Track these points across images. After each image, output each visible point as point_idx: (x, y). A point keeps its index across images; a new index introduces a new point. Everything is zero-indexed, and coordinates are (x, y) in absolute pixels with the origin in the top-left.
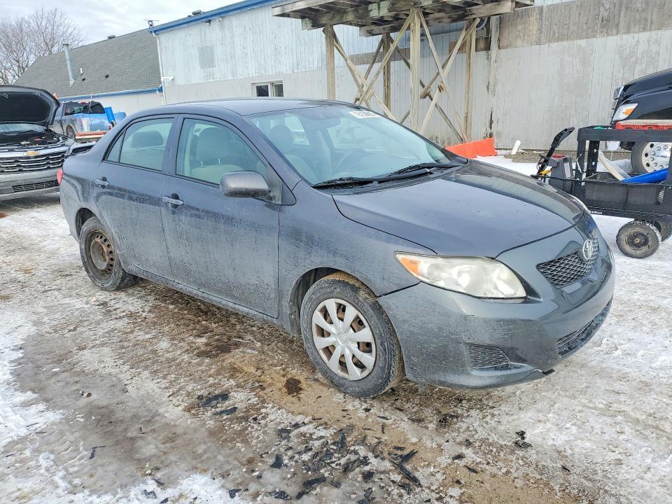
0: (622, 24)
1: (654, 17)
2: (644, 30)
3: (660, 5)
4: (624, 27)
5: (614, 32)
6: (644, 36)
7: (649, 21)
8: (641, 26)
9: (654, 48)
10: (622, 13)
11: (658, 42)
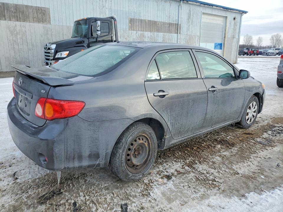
0: (7, 16)
1: (20, 16)
2: (17, 21)
3: (22, 11)
4: (8, 18)
5: (4, 19)
6: (18, 23)
7: (19, 17)
8: (16, 19)
9: (23, 29)
10: (6, 12)
11: (24, 26)
